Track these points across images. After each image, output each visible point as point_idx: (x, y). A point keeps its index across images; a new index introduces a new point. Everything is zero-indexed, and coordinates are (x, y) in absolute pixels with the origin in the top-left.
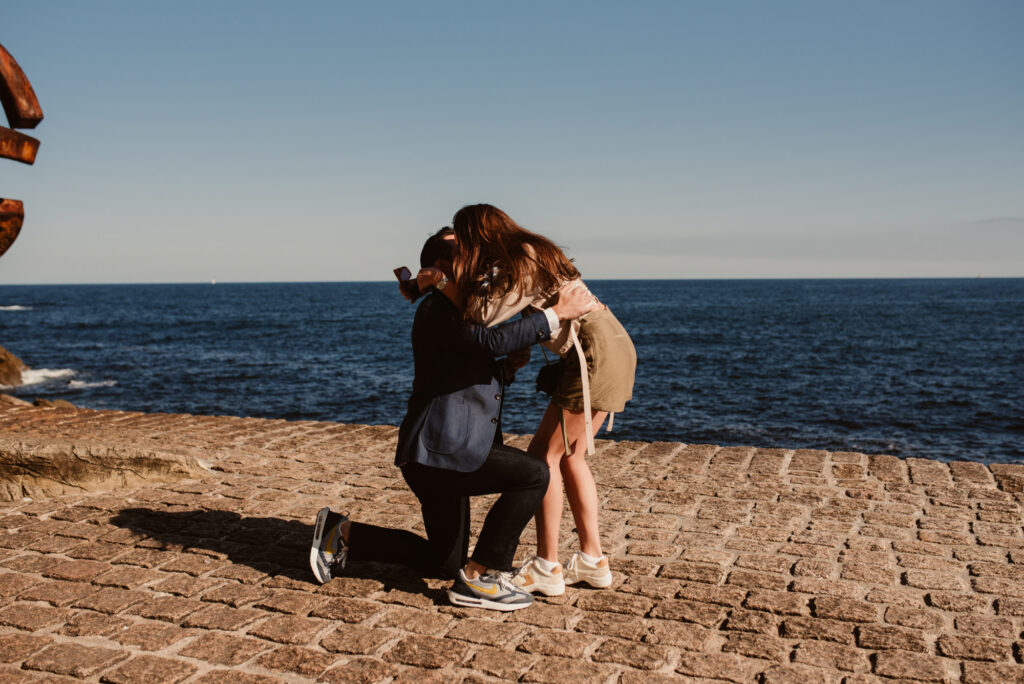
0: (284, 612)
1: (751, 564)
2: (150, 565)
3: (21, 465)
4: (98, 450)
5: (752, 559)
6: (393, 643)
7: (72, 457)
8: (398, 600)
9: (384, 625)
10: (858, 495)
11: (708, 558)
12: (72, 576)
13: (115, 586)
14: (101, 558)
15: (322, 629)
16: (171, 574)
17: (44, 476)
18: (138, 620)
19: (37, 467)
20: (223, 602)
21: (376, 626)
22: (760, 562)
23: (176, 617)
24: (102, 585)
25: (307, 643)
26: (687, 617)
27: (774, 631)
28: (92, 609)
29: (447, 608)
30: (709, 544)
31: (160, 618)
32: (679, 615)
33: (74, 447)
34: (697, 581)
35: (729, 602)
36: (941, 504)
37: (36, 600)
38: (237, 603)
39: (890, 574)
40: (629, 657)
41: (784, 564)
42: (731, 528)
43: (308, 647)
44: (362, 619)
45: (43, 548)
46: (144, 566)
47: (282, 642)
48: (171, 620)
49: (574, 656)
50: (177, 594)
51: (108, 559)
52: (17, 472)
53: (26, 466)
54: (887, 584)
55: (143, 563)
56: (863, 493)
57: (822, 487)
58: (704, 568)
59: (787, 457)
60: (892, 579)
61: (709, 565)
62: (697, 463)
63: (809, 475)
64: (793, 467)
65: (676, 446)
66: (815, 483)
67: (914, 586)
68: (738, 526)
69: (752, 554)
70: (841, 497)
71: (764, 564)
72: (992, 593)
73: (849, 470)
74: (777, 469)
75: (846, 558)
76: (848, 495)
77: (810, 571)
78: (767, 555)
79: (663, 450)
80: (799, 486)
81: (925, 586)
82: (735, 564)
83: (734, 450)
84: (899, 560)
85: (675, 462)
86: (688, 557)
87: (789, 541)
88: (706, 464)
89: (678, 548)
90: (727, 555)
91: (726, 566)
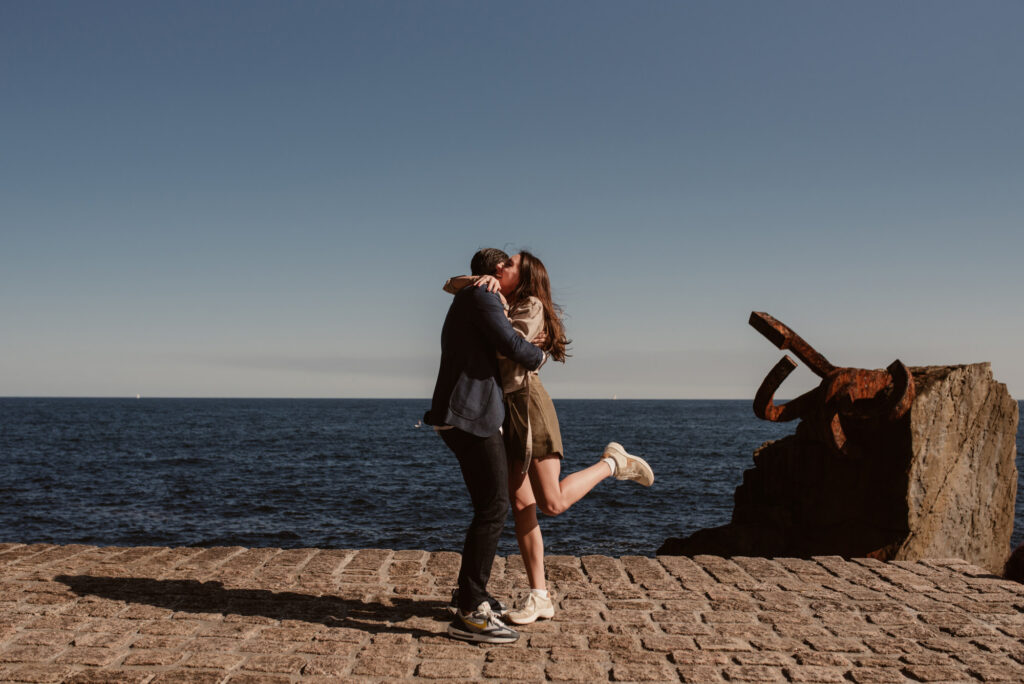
1: (259, 666)
5: (263, 661)
10: (404, 590)
11: (214, 663)
22: (270, 663)
30: (222, 648)
39: (404, 666)
41: (296, 664)
42: (255, 630)
54: (397, 676)
56: (409, 588)
57: (372, 584)
58: (204, 674)
59: (349, 558)
60: (405, 672)
61: (211, 671)
62: (249, 566)
63: (363, 573)
64: (349, 566)
65: (235, 551)
66: (364, 580)
67: (425, 677)
68: (263, 627)
69: (266, 655)
70: (387, 593)
71: (274, 665)
72: (498, 677)
73: (406, 568)
74: (332, 569)
75: (365, 653)
76: (395, 591)
77: (320, 670)
78: (281, 655)
79: (218, 556)
80: (348, 585)
81: (436, 675)
82: (242, 667)
83: (295, 552)
84: (420, 651)
85: (225, 565)
86: (190, 663)
87: (314, 639)
88: (258, 568)
89: (185, 655)
90: (238, 659)
91: (231, 669)
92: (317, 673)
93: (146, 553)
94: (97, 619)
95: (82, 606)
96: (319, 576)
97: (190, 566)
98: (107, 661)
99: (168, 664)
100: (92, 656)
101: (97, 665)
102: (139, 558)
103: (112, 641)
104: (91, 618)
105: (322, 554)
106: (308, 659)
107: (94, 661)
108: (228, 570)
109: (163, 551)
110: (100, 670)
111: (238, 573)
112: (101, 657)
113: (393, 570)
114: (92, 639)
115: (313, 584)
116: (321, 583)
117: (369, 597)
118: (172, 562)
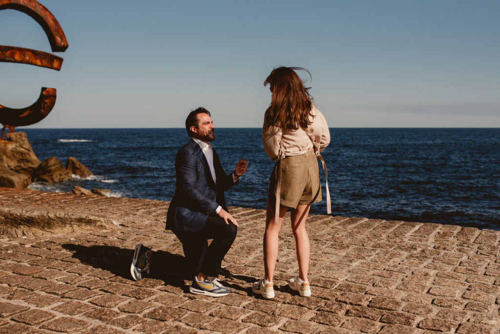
0: (111, 293)
1: (354, 280)
2: (62, 269)
3: (22, 220)
4: (60, 214)
5: (357, 278)
6: (152, 309)
7: (47, 217)
8: (167, 290)
9: (153, 301)
10: (439, 248)
11: (334, 276)
12: (25, 273)
13: (42, 278)
14: (42, 265)
15: (123, 301)
16: (70, 274)
17: (33, 227)
18: (43, 293)
19: (30, 222)
20: (86, 287)
21: (149, 301)
22: (359, 279)
23: (60, 293)
24: (36, 278)
25: (113, 307)
26: (302, 304)
27: (343, 312)
28: (25, 288)
29: (188, 294)
30: (340, 270)
31: (53, 293)
32: (298, 302)
33: (48, 213)
34: (321, 287)
35: (329, 297)
36: (481, 254)
37: (3, 283)
38: (92, 288)
39: (423, 287)
40: (259, 321)
41: (371, 281)
42: (358, 262)
43: (112, 309)
44: (145, 298)
45: (19, 260)
46: (60, 270)
47: (102, 306)
48: (58, 294)
49: (233, 319)
50: (67, 283)
51: (45, 266)
52: (20, 224)
53: (24, 221)
55: (60, 268)
56: (442, 247)
57: (423, 243)
58: (329, 281)
59: (417, 227)
60: (423, 290)
61: (332, 280)
62: (366, 228)
63: (421, 236)
64: (416, 232)
65: (362, 220)
66: (420, 240)
67: (432, 294)
68: (363, 261)
69: (359, 275)
70: (429, 248)
71: (361, 280)
72: (470, 299)
73: (445, 234)
74: (406, 233)
75: (406, 279)
76: (434, 247)
77: (381, 285)
78: (366, 276)
79: (353, 222)
80: (411, 242)
81: (437, 294)
82: (346, 280)
83: (391, 223)
84: (434, 281)
85: (355, 228)
86: (324, 275)
87: (384, 269)
88: (370, 230)
89: (323, 271)
90: (346, 275)
91: (341, 280)
92: (380, 286)
93: (320, 219)
94: (290, 250)
95: (285, 243)
96: (398, 237)
97: (338, 227)
98: (289, 270)
99: (315, 274)
100: (284, 268)
101: (285, 272)
102: (316, 221)
103: (294, 261)
104: (288, 250)
105: (404, 224)
106: (378, 279)
107: (284, 270)
108: (355, 230)
109: (329, 218)
110: (285, 274)
111: (359, 232)
112: (287, 268)
113: (438, 236)
114: (286, 259)
115: (393, 240)
116: (398, 240)
117: (419, 250)
118: (331, 224)
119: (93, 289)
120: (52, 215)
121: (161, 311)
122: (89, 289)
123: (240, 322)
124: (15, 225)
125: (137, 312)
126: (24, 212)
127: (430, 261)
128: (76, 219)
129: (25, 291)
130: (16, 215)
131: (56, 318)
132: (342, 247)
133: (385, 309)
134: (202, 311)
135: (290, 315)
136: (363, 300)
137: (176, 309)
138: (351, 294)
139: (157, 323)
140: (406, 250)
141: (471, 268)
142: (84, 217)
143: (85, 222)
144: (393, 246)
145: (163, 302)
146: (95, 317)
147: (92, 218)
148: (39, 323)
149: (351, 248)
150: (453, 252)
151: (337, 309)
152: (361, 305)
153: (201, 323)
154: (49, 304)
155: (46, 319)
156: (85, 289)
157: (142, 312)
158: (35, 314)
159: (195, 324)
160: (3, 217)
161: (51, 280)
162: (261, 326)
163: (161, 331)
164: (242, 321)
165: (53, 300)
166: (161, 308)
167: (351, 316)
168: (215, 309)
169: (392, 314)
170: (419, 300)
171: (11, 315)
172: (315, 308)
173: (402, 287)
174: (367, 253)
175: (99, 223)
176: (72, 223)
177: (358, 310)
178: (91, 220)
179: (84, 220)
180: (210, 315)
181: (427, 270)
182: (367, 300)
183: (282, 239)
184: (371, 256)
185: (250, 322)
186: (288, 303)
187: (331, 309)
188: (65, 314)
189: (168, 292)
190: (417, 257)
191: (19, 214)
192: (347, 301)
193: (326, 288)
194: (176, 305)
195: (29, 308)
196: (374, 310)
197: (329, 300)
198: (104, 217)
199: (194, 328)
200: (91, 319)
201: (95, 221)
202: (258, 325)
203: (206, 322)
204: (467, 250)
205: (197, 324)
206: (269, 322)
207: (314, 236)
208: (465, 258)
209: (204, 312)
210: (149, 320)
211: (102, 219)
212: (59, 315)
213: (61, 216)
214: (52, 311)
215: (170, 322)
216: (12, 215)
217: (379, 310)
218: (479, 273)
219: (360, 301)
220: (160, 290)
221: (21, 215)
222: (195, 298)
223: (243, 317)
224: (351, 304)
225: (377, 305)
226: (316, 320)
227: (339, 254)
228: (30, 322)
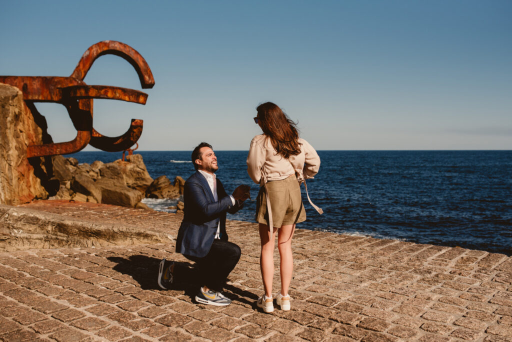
0: (138, 299)
1: (354, 300)
2: (110, 276)
3: (92, 233)
4: (122, 229)
5: (359, 298)
6: (164, 315)
7: (112, 231)
8: (185, 299)
9: (168, 308)
10: (454, 273)
11: (338, 295)
12: (79, 278)
13: (90, 283)
14: (95, 272)
15: (144, 307)
16: (114, 280)
17: (100, 238)
18: (86, 296)
19: (98, 234)
20: (120, 293)
21: (166, 308)
23: (98, 297)
24: (86, 282)
25: (134, 311)
26: (295, 319)
27: (331, 329)
28: (74, 290)
30: (347, 289)
31: (93, 296)
32: (293, 318)
33: (114, 227)
34: (321, 305)
35: (324, 315)
36: (496, 281)
37: (59, 285)
38: (124, 294)
39: (419, 311)
40: (250, 333)
41: (371, 302)
42: (368, 283)
43: (132, 313)
44: (163, 305)
46: (107, 277)
47: (125, 310)
48: (96, 297)
49: (228, 329)
50: (108, 288)
51: (98, 273)
52: (90, 236)
53: (94, 234)
55: (108, 275)
56: (458, 272)
57: (441, 267)
58: (331, 299)
59: (443, 251)
60: (417, 314)
61: (334, 298)
62: (392, 251)
63: (443, 261)
64: (439, 256)
65: (392, 242)
66: (440, 265)
67: (424, 318)
68: (373, 282)
69: (362, 295)
70: (445, 273)
71: (361, 300)
72: (460, 326)
73: (468, 259)
74: (428, 257)
75: (407, 302)
76: (450, 272)
77: (379, 306)
78: (368, 297)
79: (383, 244)
80: (429, 266)
81: (429, 318)
82: (348, 299)
83: (419, 246)
84: (433, 305)
85: (383, 249)
86: (329, 294)
87: (390, 291)
88: (396, 252)
89: (331, 290)
90: (350, 295)
91: (343, 300)
92: (376, 308)
93: (354, 240)
94: (310, 269)
95: (309, 262)
96: (419, 260)
97: (366, 248)
98: (299, 287)
99: (321, 293)
101: (295, 289)
102: (349, 241)
103: (308, 279)
104: (308, 268)
105: (431, 248)
106: (378, 300)
107: (295, 287)
108: (381, 252)
111: (383, 254)
112: (298, 286)
113: (460, 261)
114: (302, 277)
115: (413, 263)
116: (418, 263)
117: (434, 273)
118: (360, 245)
119: (126, 295)
120: (116, 230)
121: (170, 317)
122: (123, 295)
123: (234, 332)
124: (86, 236)
125: (150, 317)
126: (94, 225)
127: (440, 285)
128: (135, 233)
129: (72, 293)
130: (88, 228)
131: (85, 317)
132: (360, 267)
133: (371, 329)
134: (205, 320)
135: (280, 329)
136: (354, 320)
137: (184, 317)
138: (345, 313)
139: (162, 328)
140: (421, 273)
141: (478, 295)
142: (143, 232)
143: (143, 236)
144: (410, 269)
145: (176, 309)
146: (115, 319)
147: (149, 232)
148: (70, 321)
149: (368, 269)
150: (468, 277)
151: (325, 327)
152: (350, 324)
153: (199, 331)
154: (85, 306)
155: (77, 317)
156: (120, 294)
157: (155, 317)
158: (70, 313)
159: (193, 331)
160: (77, 229)
161: (97, 285)
162: (249, 337)
163: (163, 335)
164: (235, 332)
165: (90, 302)
166: (172, 315)
167: (336, 334)
168: (217, 319)
169: (375, 335)
170: (408, 324)
171: (53, 312)
172: (306, 324)
173: (398, 310)
174: (381, 274)
175: (155, 237)
176: (132, 236)
177: (344, 329)
178: (148, 234)
179: (142, 235)
180: (211, 324)
181: (430, 294)
182: (358, 319)
183: (308, 257)
184: (383, 277)
185: (241, 333)
186: (284, 318)
187: (320, 326)
188: (93, 314)
189: (185, 301)
190: (428, 281)
191: (89, 227)
192: (339, 319)
193: (326, 306)
194: (187, 313)
195: (69, 308)
196: (360, 330)
197: (323, 317)
198: (159, 232)
199: (191, 335)
200: (111, 320)
201: (152, 236)
202: (247, 336)
203: (203, 330)
204: (484, 276)
205: (195, 331)
206: (258, 333)
207: (338, 256)
208: (477, 284)
209: (207, 321)
210: (158, 324)
211: (157, 234)
212: (89, 315)
213: (123, 230)
214: (84, 312)
215: (174, 328)
216: (84, 228)
217: (365, 330)
218: (483, 300)
219: (351, 320)
220: (180, 299)
221: (91, 228)
222: (205, 308)
223: (238, 327)
224: (342, 322)
225: (365, 326)
226: (301, 336)
227: (354, 274)
228: (63, 320)
